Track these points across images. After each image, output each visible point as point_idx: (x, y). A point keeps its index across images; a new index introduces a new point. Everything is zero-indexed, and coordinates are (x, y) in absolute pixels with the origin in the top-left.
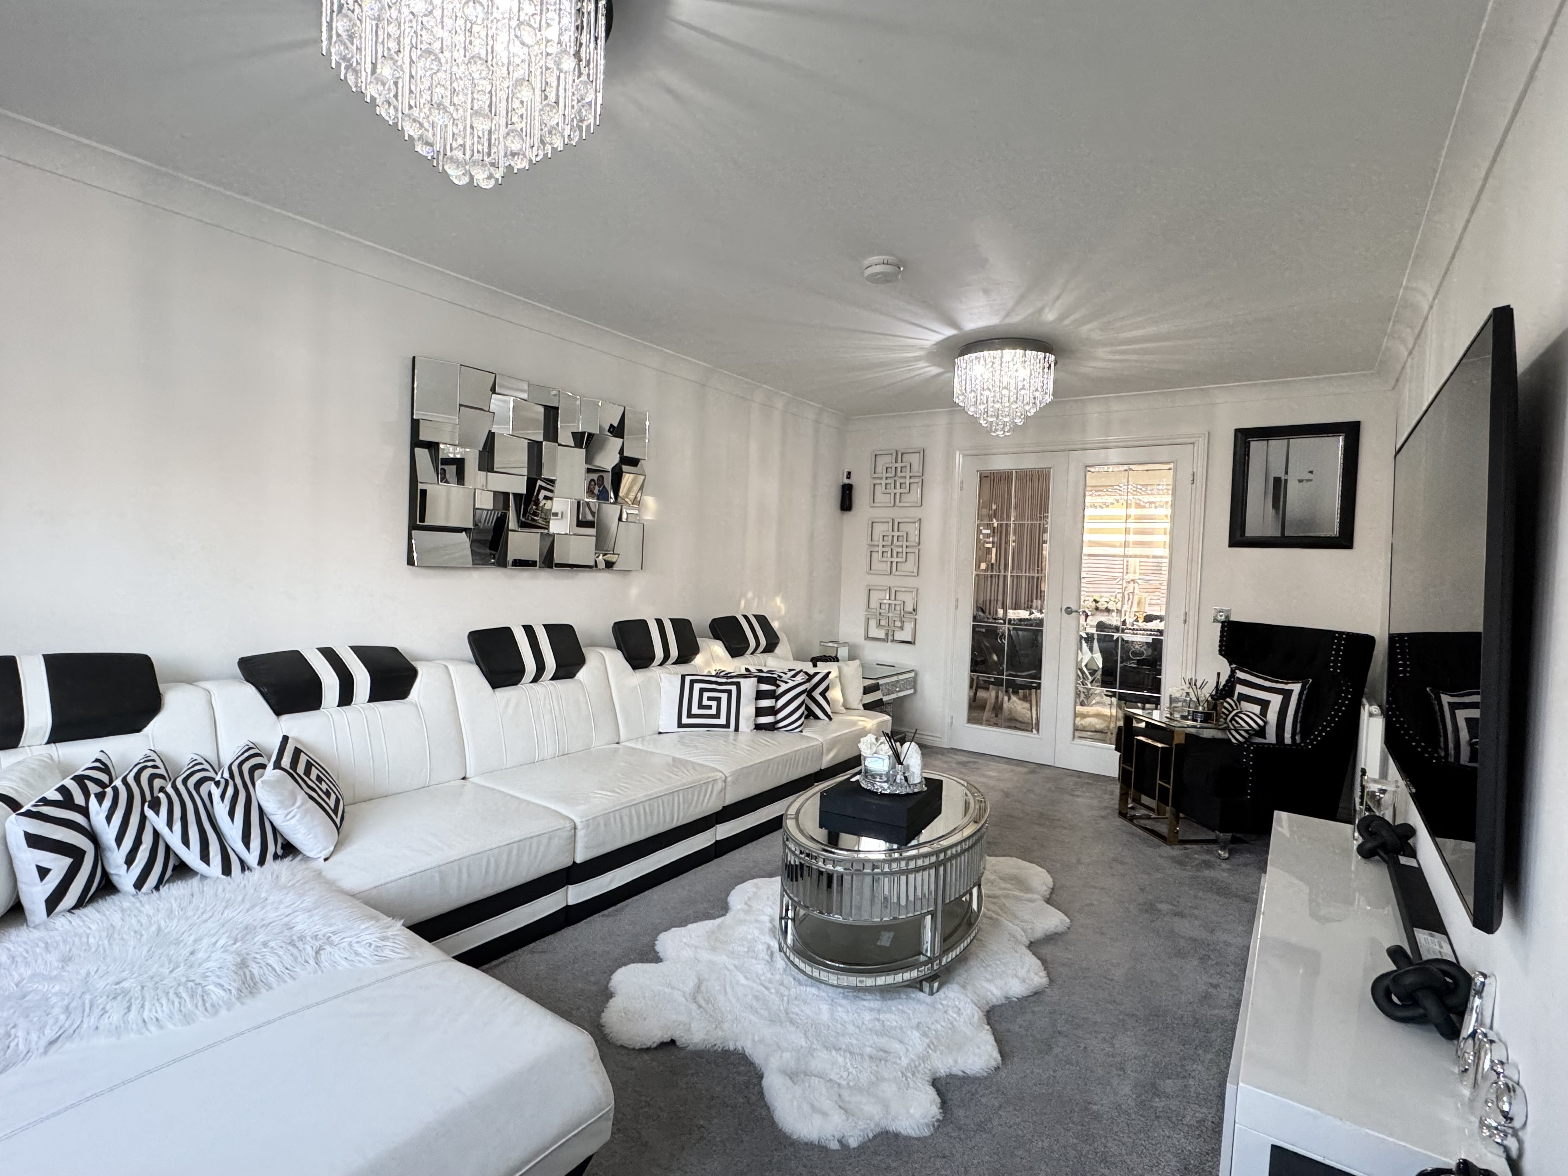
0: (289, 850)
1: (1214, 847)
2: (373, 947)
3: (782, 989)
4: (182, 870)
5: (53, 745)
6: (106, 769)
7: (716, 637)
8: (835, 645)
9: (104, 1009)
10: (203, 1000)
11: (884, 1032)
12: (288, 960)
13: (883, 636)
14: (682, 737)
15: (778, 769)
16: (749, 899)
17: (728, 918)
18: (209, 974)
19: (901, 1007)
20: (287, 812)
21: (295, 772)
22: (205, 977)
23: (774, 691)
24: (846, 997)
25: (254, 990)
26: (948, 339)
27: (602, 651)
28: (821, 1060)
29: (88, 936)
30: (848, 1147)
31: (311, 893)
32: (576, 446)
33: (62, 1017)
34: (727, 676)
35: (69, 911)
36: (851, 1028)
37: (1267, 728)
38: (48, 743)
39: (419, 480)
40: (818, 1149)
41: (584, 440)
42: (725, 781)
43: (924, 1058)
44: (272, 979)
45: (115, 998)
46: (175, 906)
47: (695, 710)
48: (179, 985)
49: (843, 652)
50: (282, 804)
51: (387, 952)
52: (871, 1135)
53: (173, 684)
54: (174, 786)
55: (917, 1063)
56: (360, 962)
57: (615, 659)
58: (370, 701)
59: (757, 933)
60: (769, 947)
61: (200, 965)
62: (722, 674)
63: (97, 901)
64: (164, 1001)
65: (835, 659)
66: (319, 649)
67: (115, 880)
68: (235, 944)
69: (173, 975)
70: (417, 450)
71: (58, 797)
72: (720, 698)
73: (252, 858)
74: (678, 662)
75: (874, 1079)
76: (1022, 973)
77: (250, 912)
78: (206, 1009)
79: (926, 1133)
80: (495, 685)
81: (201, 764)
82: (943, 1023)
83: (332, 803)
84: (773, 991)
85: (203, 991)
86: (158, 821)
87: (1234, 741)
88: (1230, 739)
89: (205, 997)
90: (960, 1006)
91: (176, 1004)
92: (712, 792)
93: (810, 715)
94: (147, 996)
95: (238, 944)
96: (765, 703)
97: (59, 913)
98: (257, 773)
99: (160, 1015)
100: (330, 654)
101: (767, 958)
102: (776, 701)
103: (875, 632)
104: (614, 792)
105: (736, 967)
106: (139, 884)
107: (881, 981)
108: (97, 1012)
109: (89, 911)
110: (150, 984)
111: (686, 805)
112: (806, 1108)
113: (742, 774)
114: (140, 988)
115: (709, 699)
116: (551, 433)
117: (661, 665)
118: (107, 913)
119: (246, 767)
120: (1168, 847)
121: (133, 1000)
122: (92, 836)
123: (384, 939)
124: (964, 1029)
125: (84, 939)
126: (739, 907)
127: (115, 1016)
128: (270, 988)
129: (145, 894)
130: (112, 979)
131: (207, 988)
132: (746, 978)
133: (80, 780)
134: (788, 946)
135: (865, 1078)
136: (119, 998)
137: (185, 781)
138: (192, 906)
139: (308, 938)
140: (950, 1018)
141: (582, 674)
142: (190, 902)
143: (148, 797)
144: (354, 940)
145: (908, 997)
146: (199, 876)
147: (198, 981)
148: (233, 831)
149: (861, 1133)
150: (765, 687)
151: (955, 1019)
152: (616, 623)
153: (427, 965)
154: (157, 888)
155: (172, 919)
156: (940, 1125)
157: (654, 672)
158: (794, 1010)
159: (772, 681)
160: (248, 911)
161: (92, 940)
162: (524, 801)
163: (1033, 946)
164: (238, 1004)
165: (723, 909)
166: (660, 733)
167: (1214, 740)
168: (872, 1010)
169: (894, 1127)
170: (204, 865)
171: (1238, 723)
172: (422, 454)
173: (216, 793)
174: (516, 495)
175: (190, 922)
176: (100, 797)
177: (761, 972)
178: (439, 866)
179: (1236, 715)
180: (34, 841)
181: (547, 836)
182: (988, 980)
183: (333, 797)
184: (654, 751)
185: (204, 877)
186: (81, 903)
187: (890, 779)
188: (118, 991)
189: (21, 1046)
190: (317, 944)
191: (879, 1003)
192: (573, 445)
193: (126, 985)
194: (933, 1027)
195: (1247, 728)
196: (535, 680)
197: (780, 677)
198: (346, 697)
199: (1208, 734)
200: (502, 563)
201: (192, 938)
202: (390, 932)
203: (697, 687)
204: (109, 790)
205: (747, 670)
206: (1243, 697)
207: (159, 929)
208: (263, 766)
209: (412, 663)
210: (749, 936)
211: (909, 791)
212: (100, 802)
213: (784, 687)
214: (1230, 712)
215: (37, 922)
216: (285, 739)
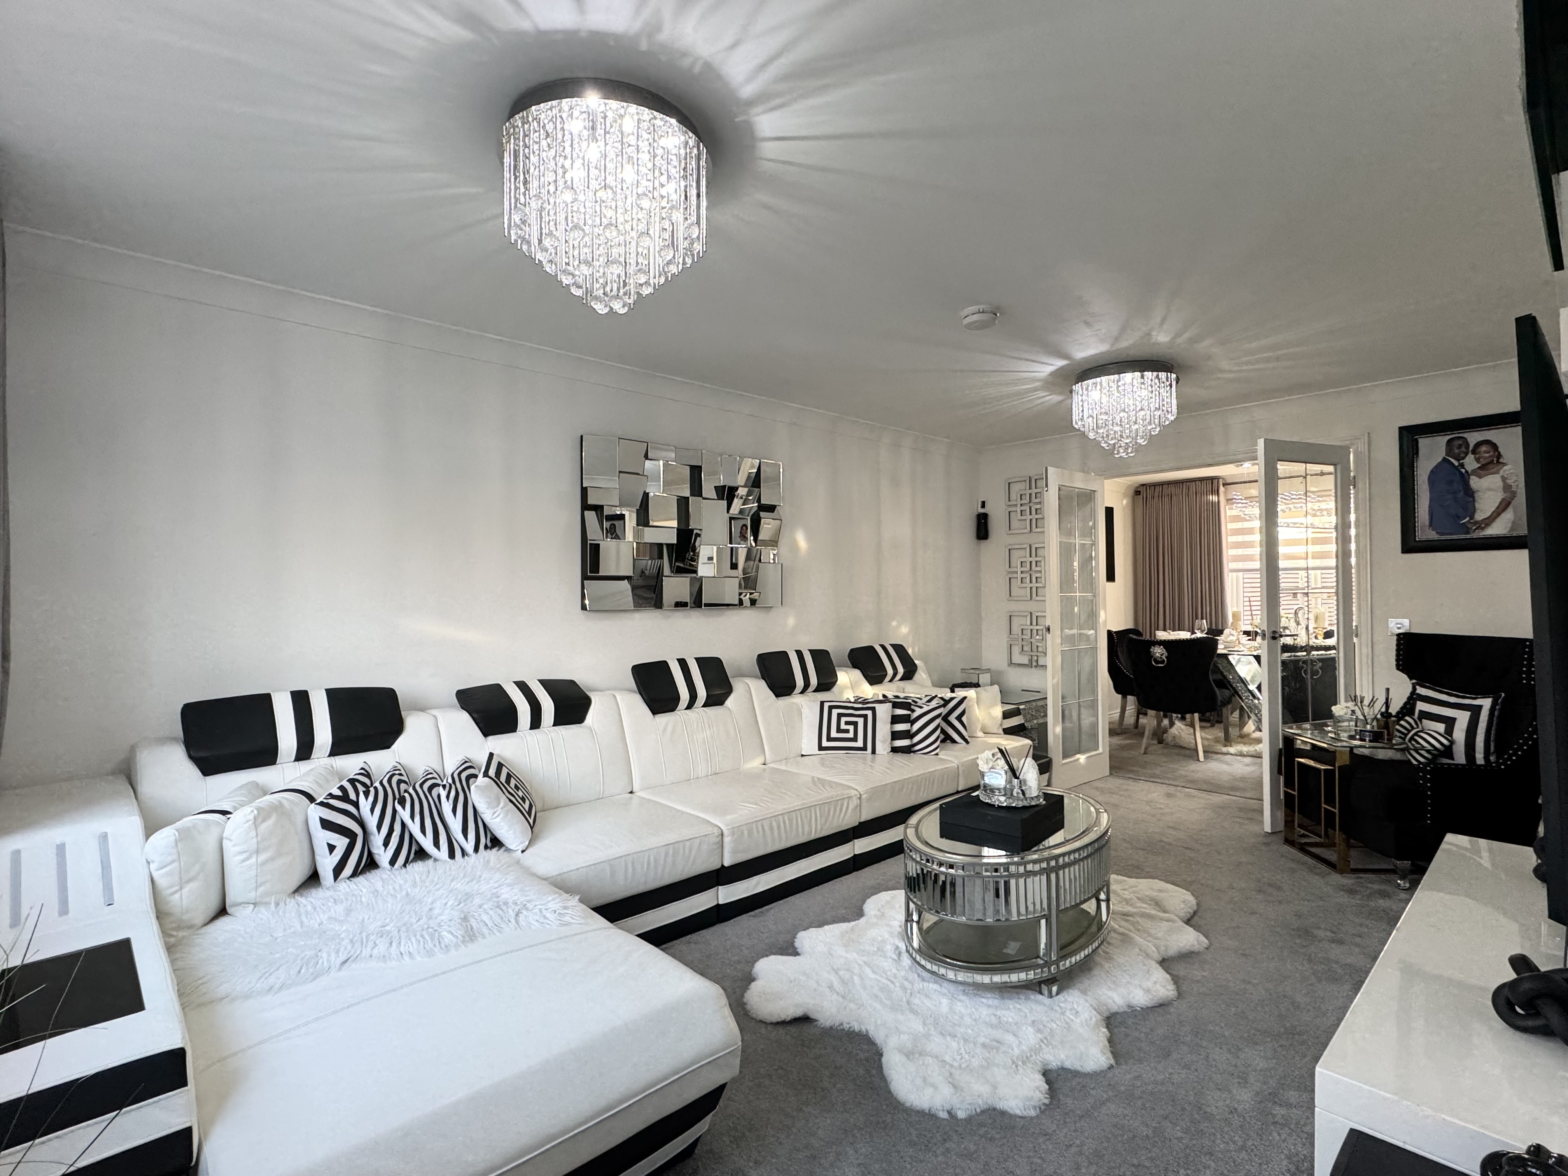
0: (496, 843)
1: (1392, 877)
2: (557, 913)
3: (906, 984)
4: (421, 854)
5: (332, 757)
6: (368, 775)
7: (855, 666)
8: (977, 672)
9: (375, 943)
10: (440, 942)
11: (999, 1025)
12: (498, 920)
13: (1026, 662)
14: (822, 759)
15: (912, 788)
16: (882, 906)
17: (862, 920)
18: (442, 924)
19: (1018, 1006)
20: (493, 811)
21: (499, 780)
22: (440, 925)
23: (909, 715)
24: (964, 993)
25: (473, 938)
26: (1061, 369)
27: (748, 681)
28: (936, 1044)
29: (361, 897)
30: (957, 1118)
31: (512, 873)
32: (719, 499)
33: (349, 947)
34: (865, 702)
35: (348, 878)
36: (968, 1020)
37: (1454, 747)
38: (330, 755)
39: (589, 538)
40: (928, 1116)
41: (727, 493)
42: (860, 798)
43: (1037, 1051)
44: (485, 931)
45: (382, 936)
46: (418, 879)
47: (834, 734)
48: (423, 930)
49: (984, 678)
50: (490, 805)
51: (567, 918)
52: (978, 1110)
53: (412, 712)
54: (414, 789)
55: (1029, 1054)
56: (548, 924)
57: (759, 689)
58: (554, 725)
59: (886, 936)
60: (897, 947)
61: (436, 918)
62: (860, 700)
63: (365, 873)
64: (413, 939)
65: (977, 685)
66: (515, 682)
67: (377, 858)
68: (458, 905)
69: (419, 923)
70: (586, 512)
71: (339, 793)
72: (857, 723)
73: (469, 847)
74: (816, 690)
75: (984, 1063)
76: (1149, 984)
77: (470, 884)
78: (441, 947)
79: (1033, 1113)
80: (655, 711)
81: (431, 773)
82: (1058, 1022)
83: (527, 806)
84: (898, 984)
85: (439, 936)
86: (404, 814)
87: (1415, 762)
88: (1409, 760)
89: (441, 940)
90: (1078, 1010)
91: (422, 943)
92: (847, 807)
93: (947, 739)
94: (403, 936)
95: (462, 905)
96: (901, 727)
97: (342, 879)
98: (472, 780)
99: (411, 949)
100: (522, 686)
101: (896, 957)
102: (912, 725)
103: (1018, 658)
104: (757, 804)
105: (865, 963)
106: (393, 862)
107: (997, 978)
108: (371, 944)
109: (361, 879)
110: (404, 929)
111: (823, 820)
112: (919, 1081)
113: (876, 792)
114: (397, 930)
115: (847, 723)
116: (696, 489)
117: (802, 692)
118: (372, 881)
119: (464, 775)
120: (1339, 876)
121: (393, 939)
122: (361, 824)
123: (565, 908)
124: (1081, 1030)
125: (359, 899)
126: (872, 913)
127: (382, 948)
128: (484, 937)
129: (397, 869)
130: (379, 923)
131: (442, 933)
132: (874, 972)
133: (352, 781)
134: (913, 948)
135: (975, 1062)
136: (384, 936)
137: (421, 785)
138: (429, 880)
139: (510, 904)
140: (1067, 1019)
141: (729, 702)
142: (428, 877)
143: (397, 796)
144: (543, 907)
145: (1027, 999)
146: (433, 859)
147: (436, 928)
148: (455, 824)
149: (969, 1107)
150: (899, 712)
151: (1072, 1020)
152: (759, 656)
153: (598, 929)
154: (405, 865)
155: (416, 887)
156: (1045, 1110)
157: (796, 699)
158: (915, 1002)
159: (906, 706)
160: (468, 883)
161: (363, 899)
162: (679, 811)
163: (1165, 963)
164: (463, 946)
165: (859, 913)
166: (803, 756)
167: (1390, 762)
168: (989, 1006)
169: (1001, 1105)
170: (436, 850)
171: (1418, 743)
172: (591, 516)
173: (443, 794)
174: (668, 545)
175: (428, 889)
176: (366, 794)
177: (887, 968)
178: (610, 860)
179: (1416, 734)
180: (326, 824)
181: (698, 841)
182: (1110, 989)
183: (527, 802)
184: (795, 771)
185: (436, 860)
186: (355, 874)
187: (1008, 792)
188: (384, 932)
189: (325, 964)
190: (517, 908)
191: (996, 1001)
192: (716, 498)
193: (388, 928)
194: (1048, 1025)
195: (1429, 748)
196: (689, 707)
197: (916, 702)
198: (536, 723)
199: (1383, 754)
200: (658, 604)
201: (430, 900)
202: (570, 904)
203: (835, 712)
204: (372, 789)
205: (884, 696)
206: (1425, 715)
207: (407, 894)
208: (476, 776)
209: (587, 693)
210: (880, 938)
211: (1026, 803)
212: (367, 797)
213: (919, 712)
214: (1409, 731)
215: (328, 885)
216: (491, 755)
